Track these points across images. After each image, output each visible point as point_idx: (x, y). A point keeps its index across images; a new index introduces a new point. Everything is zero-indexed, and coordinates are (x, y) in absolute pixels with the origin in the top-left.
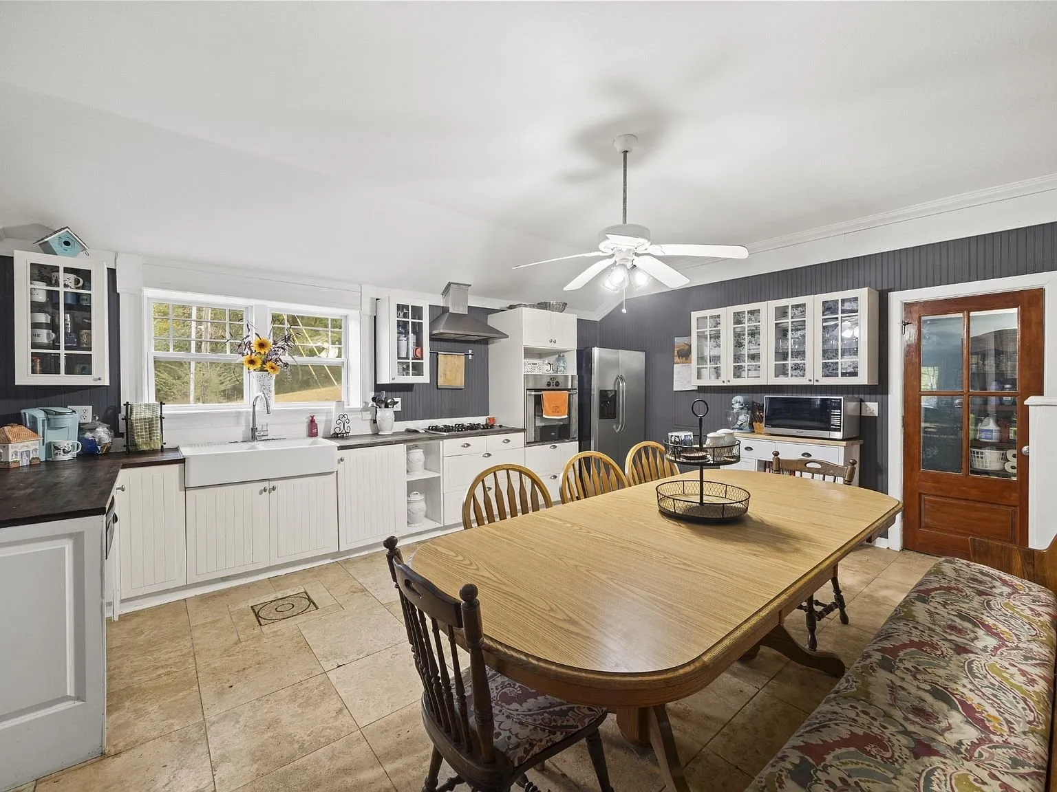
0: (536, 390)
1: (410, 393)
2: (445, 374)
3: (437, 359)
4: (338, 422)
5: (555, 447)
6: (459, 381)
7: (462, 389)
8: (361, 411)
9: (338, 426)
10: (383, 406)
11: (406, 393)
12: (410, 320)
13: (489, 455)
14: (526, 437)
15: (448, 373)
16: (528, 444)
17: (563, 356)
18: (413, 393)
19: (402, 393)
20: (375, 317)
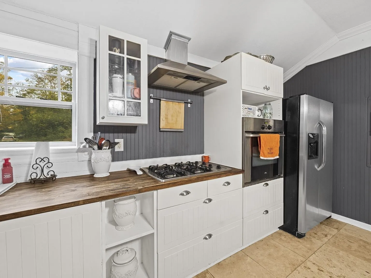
0: (253, 133)
1: (133, 135)
2: (166, 118)
3: (160, 104)
4: (35, 167)
5: (267, 184)
6: (180, 125)
7: (182, 132)
8: (77, 152)
9: (35, 171)
10: (96, 147)
11: (128, 135)
12: (126, 56)
13: (210, 200)
14: (244, 178)
15: (170, 117)
16: (245, 184)
17: (270, 104)
18: (136, 134)
19: (124, 135)
20: (95, 60)
